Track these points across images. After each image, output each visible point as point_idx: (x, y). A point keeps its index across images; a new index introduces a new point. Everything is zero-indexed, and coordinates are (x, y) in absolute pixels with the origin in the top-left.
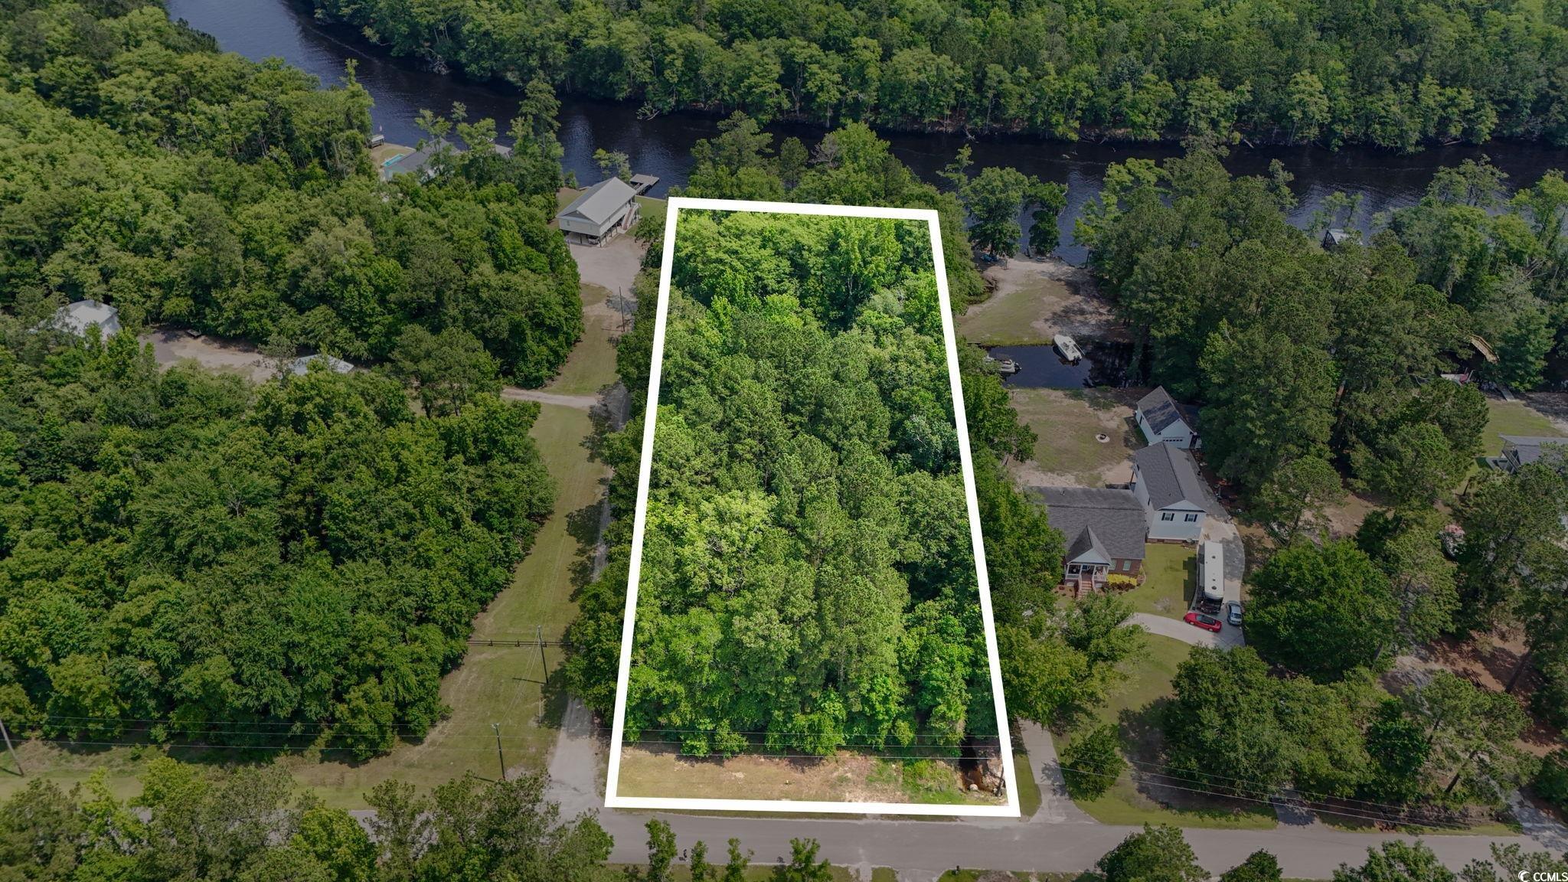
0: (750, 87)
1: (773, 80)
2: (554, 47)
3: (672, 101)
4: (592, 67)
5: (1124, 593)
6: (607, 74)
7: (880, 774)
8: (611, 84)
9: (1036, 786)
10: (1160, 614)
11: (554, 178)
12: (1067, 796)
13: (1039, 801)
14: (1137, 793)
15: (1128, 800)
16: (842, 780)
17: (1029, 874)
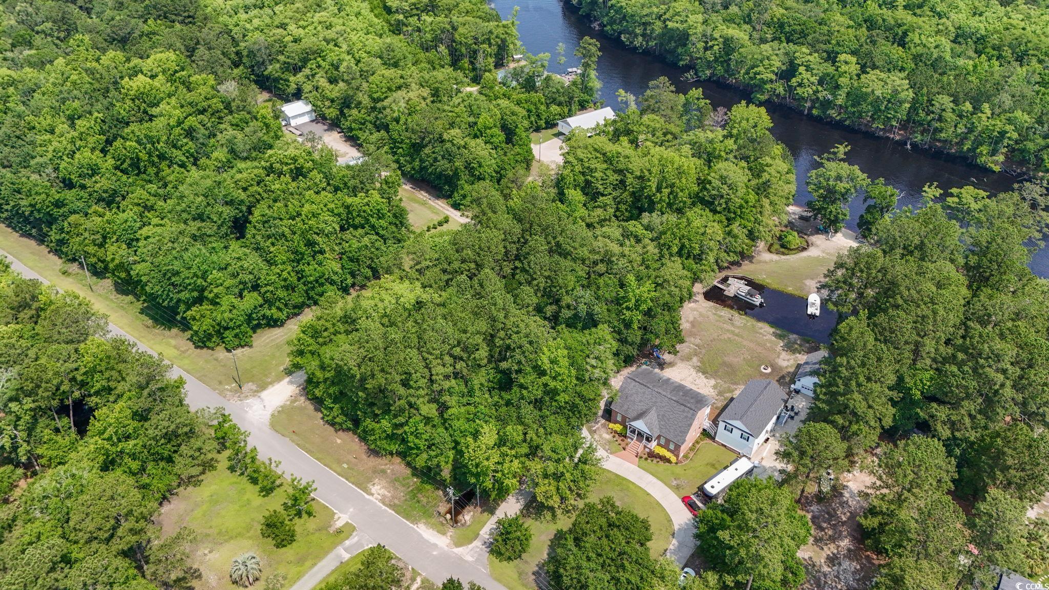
0: (755, 74)
1: (773, 72)
2: (653, 23)
3: (708, 72)
4: (669, 41)
5: (661, 463)
6: (677, 47)
7: (404, 479)
8: (679, 55)
9: (478, 534)
10: (670, 487)
11: (571, 98)
12: (488, 550)
13: (471, 542)
14: (530, 574)
15: (520, 574)
16: (383, 472)
17: (420, 574)
